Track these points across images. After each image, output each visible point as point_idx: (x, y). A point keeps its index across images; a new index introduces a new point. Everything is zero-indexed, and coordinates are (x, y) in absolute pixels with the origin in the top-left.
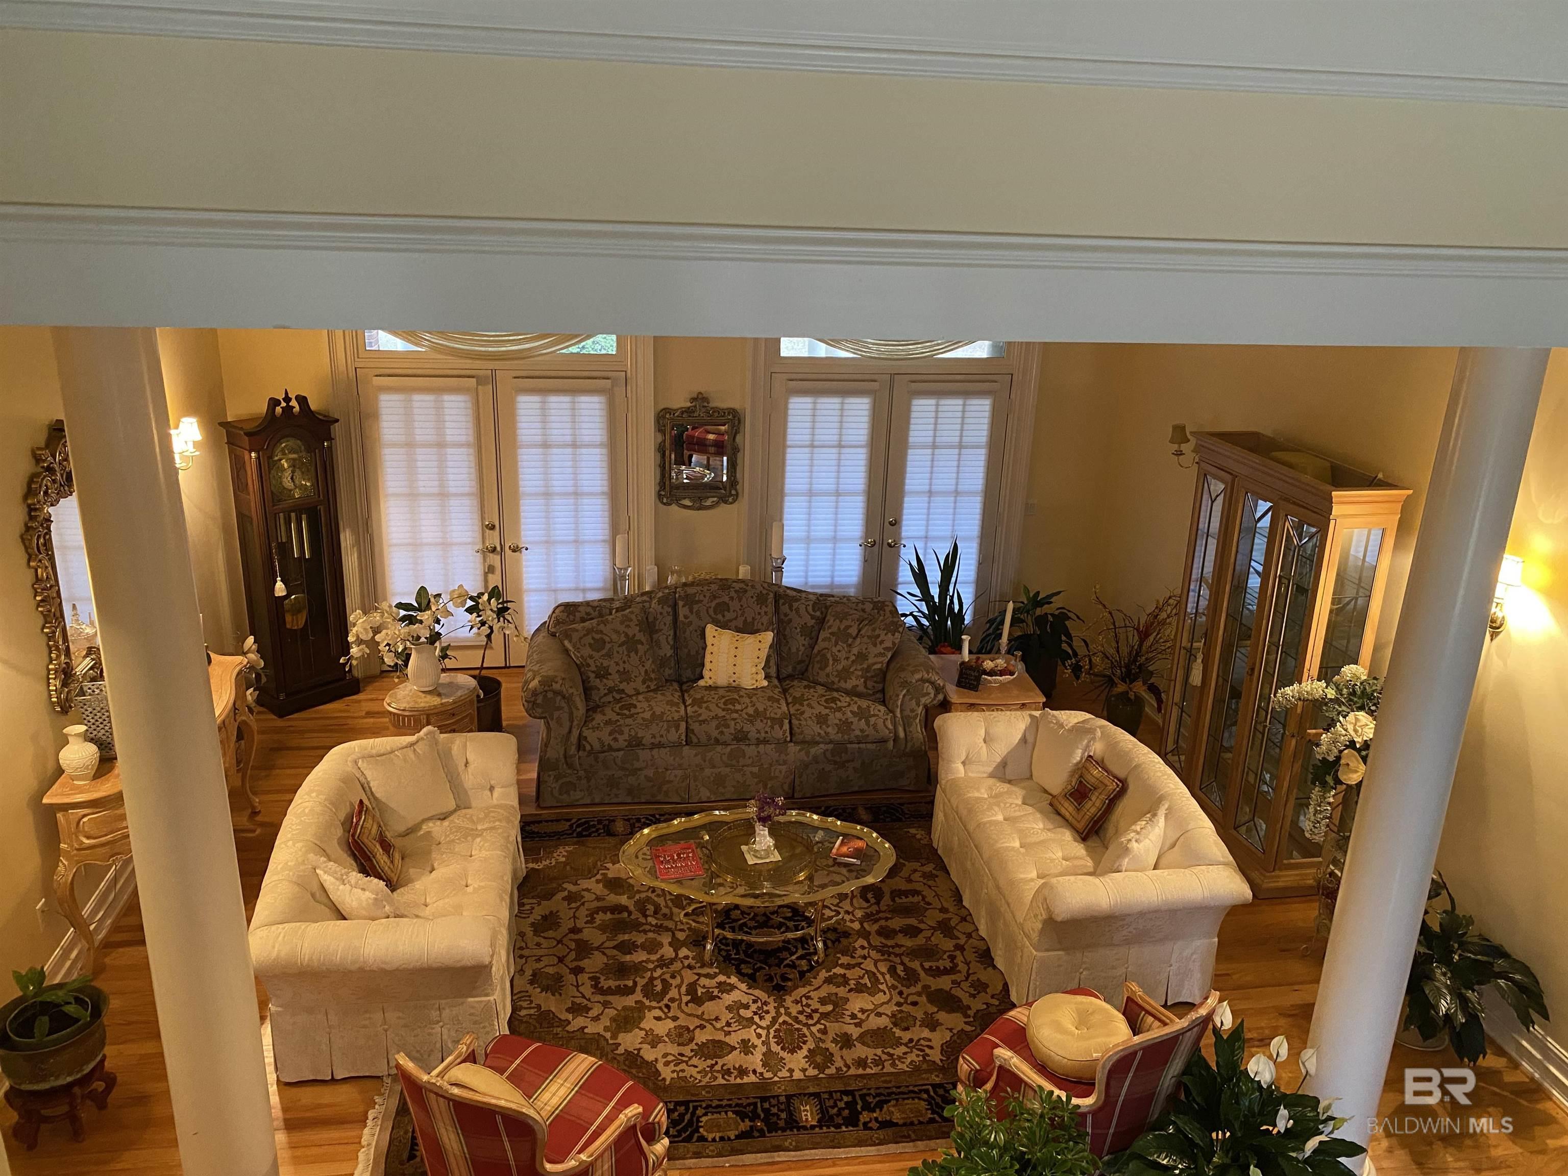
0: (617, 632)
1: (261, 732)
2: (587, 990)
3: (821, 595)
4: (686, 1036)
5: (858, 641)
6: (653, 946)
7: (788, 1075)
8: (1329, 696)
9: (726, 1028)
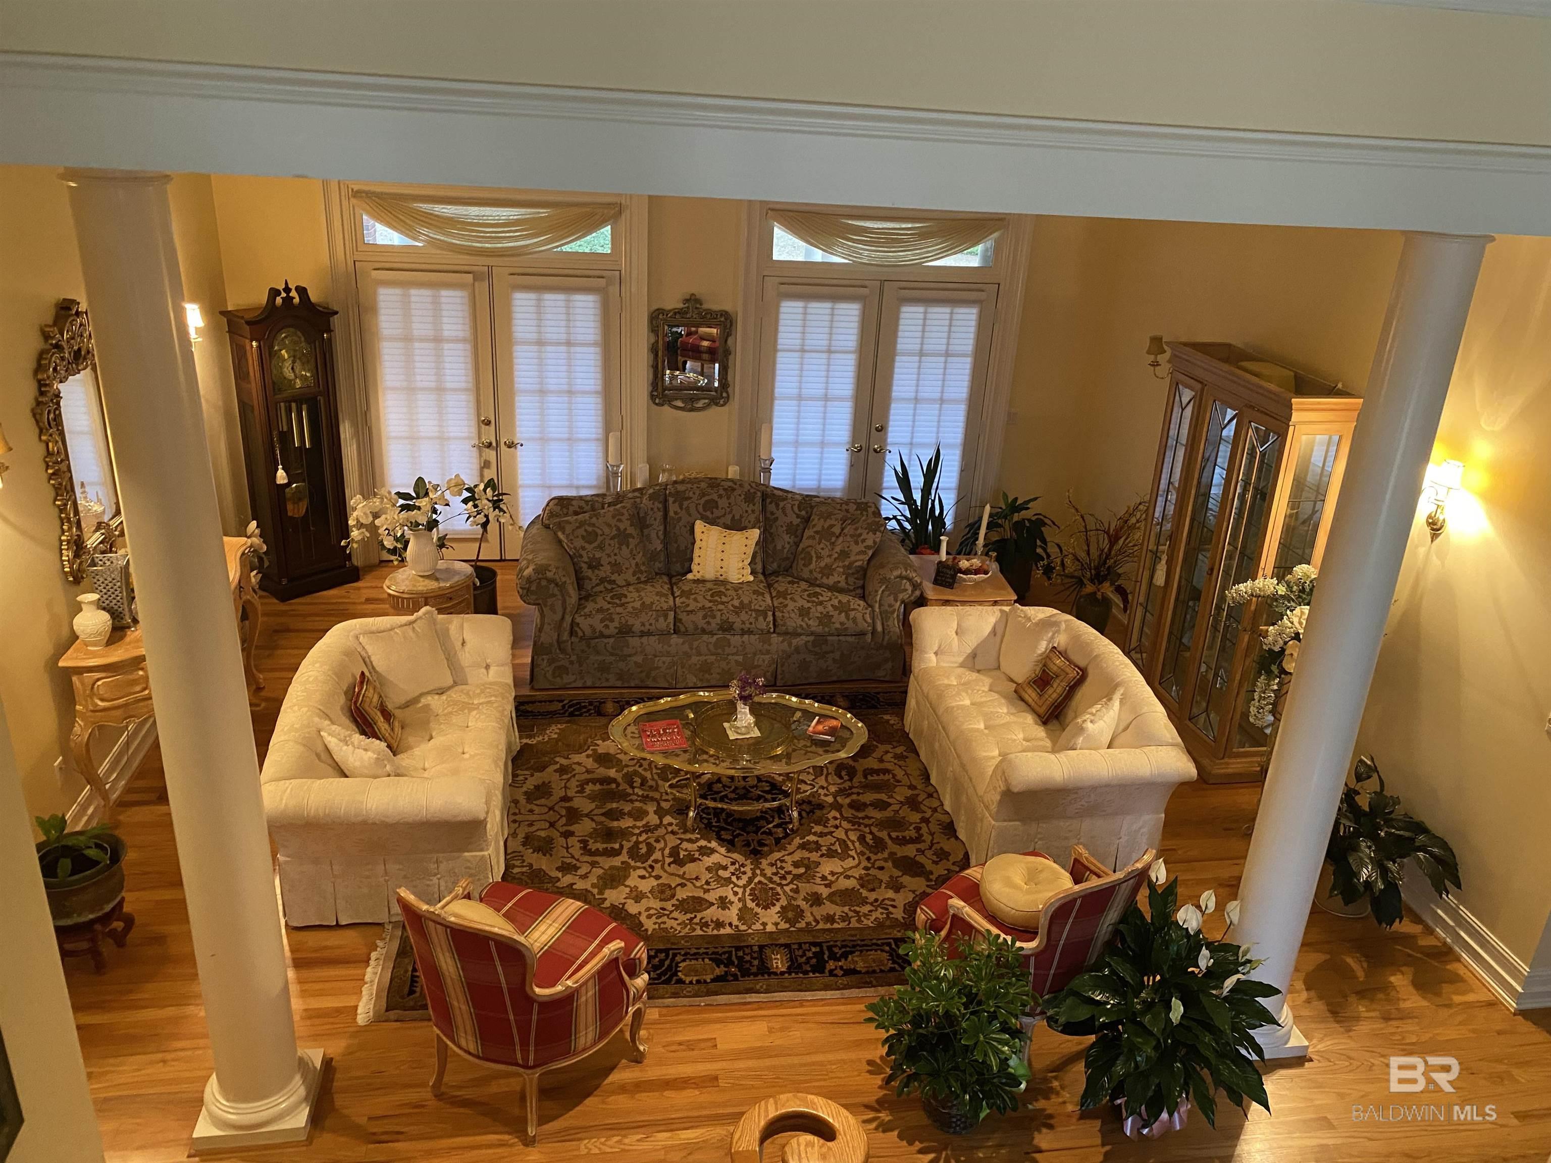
0: (609, 526)
1: (265, 614)
2: (576, 851)
3: (807, 496)
4: (668, 893)
5: (841, 539)
6: (639, 815)
7: (762, 927)
8: (1280, 593)
9: (705, 887)
